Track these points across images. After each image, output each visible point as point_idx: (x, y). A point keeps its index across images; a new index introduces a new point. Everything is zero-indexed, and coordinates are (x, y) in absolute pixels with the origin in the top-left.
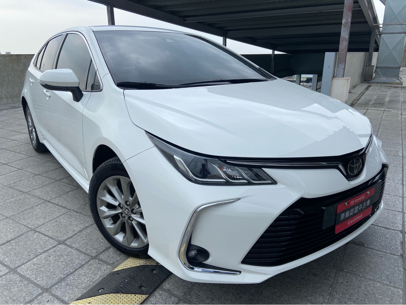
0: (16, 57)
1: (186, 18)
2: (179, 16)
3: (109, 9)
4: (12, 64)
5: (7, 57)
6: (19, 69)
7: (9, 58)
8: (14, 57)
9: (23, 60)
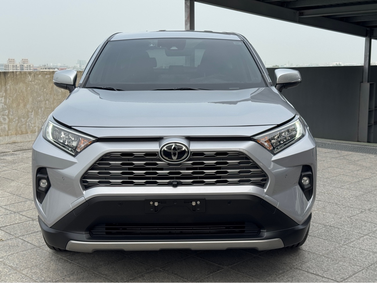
1: (304, 11)
2: (293, 9)
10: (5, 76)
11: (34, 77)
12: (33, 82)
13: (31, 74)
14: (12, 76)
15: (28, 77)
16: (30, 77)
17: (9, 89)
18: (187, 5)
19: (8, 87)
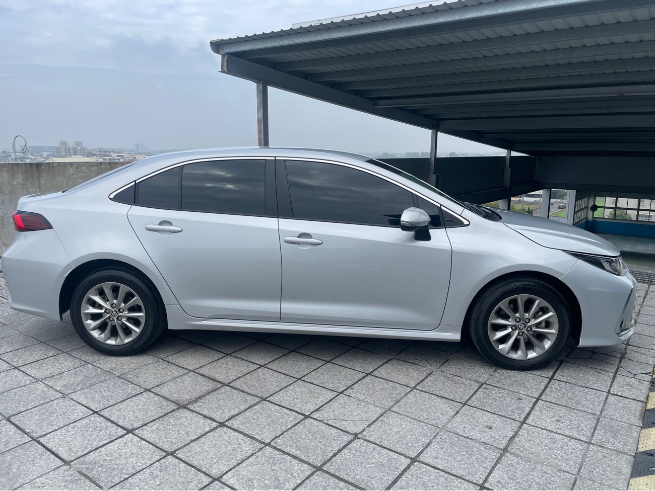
1: (376, 101)
2: (366, 98)
3: (261, 88)
10: (38, 168)
11: (77, 168)
12: (75, 176)
13: (73, 165)
14: (48, 168)
15: (69, 169)
16: (71, 169)
17: (43, 184)
18: (259, 89)
19: (43, 182)
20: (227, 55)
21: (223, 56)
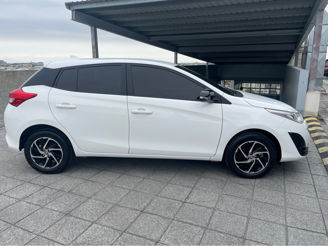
0: (12, 73)
1: (150, 37)
2: (145, 35)
3: (93, 29)
4: (8, 80)
5: (4, 73)
6: (15, 84)
7: (5, 74)
8: (11, 73)
9: (18, 76)
20: (75, 11)
21: (73, 11)
